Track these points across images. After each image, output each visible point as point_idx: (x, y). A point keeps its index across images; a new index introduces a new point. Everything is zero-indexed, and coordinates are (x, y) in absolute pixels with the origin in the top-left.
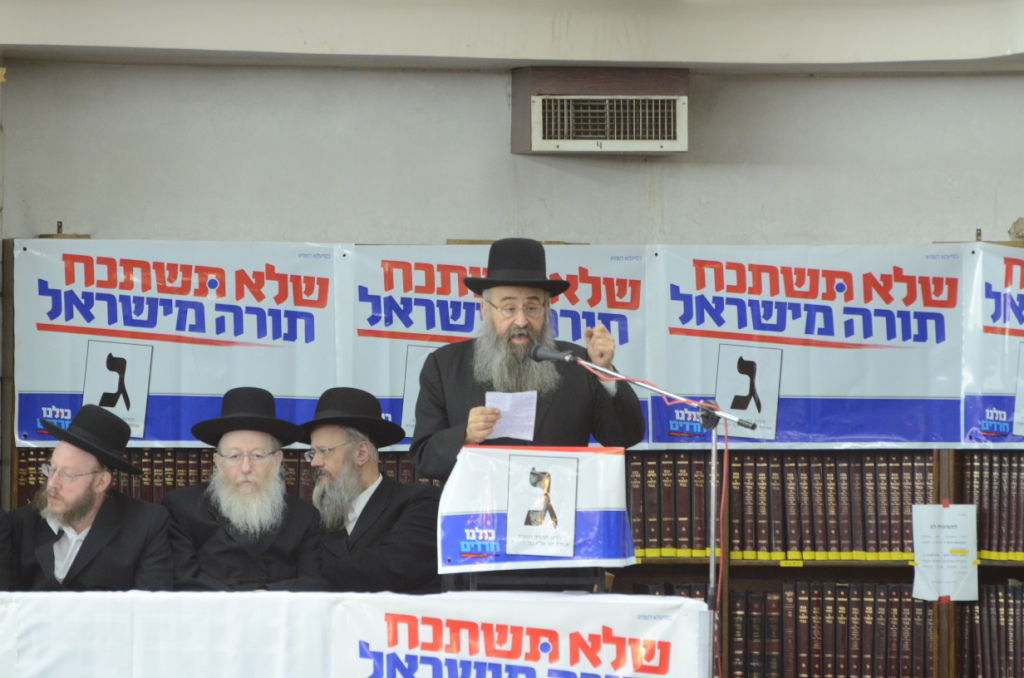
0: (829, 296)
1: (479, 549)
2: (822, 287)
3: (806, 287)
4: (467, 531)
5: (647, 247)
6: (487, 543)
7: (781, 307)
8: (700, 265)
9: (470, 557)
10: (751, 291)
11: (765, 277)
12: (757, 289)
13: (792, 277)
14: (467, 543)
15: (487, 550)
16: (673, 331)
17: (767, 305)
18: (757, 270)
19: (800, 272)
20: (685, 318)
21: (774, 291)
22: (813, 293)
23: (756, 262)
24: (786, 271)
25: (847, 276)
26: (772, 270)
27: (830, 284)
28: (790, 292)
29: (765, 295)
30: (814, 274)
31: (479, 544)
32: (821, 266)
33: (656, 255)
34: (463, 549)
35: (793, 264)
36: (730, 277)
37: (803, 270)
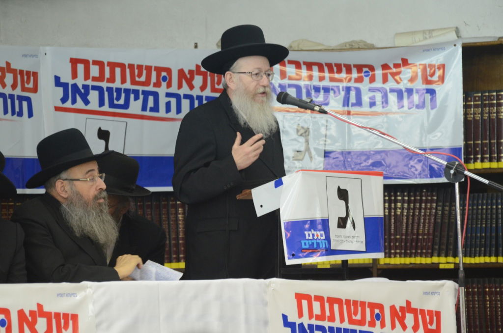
0: (157, 84)
1: (315, 246)
2: (154, 79)
3: (143, 79)
4: (306, 233)
5: (41, 48)
6: (320, 241)
7: (127, 92)
8: (74, 62)
9: (308, 252)
10: (109, 81)
11: (118, 71)
12: (112, 79)
13: (135, 70)
14: (307, 242)
15: (321, 246)
16: (57, 109)
17: (119, 90)
18: (113, 66)
19: (140, 67)
20: (64, 100)
21: (123, 81)
22: (147, 83)
23: (112, 60)
24: (131, 66)
25: (169, 71)
26: (122, 66)
27: (158, 76)
28: (134, 82)
29: (117, 84)
30: (149, 68)
31: (315, 242)
32: (154, 64)
33: (46, 54)
34: (304, 246)
35: (136, 62)
36: (95, 71)
37: (142, 66)
